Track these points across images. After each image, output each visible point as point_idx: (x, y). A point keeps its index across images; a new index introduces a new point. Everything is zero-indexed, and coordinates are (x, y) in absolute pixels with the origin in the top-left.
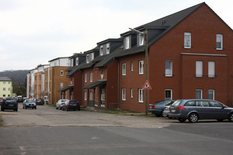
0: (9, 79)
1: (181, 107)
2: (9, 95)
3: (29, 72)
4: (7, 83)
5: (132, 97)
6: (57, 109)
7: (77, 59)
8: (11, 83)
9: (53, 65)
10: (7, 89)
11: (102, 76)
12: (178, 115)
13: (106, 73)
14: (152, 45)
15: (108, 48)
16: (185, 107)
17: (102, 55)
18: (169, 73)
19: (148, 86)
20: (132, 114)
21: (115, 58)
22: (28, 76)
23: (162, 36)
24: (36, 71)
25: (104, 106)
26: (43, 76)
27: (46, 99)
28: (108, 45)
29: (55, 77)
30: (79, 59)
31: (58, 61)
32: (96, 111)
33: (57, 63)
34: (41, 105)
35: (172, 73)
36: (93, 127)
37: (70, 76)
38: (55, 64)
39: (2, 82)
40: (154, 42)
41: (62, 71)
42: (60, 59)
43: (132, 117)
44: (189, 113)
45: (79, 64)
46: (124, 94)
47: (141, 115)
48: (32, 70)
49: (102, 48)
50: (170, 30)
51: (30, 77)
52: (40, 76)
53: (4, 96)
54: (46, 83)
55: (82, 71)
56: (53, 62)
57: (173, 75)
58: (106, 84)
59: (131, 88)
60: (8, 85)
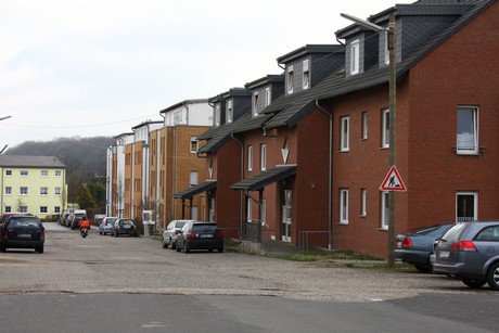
0: (58, 163)
1: (464, 244)
2: (57, 209)
3: (113, 142)
4: (52, 172)
5: (365, 214)
6: (166, 246)
7: (230, 104)
8: (63, 172)
9: (171, 120)
10: (51, 191)
11: (285, 153)
12: (457, 265)
13: (296, 146)
14: (417, 61)
15: (307, 73)
16: (476, 243)
17: (291, 92)
18: (467, 143)
19: (397, 181)
20: (350, 262)
21: (321, 102)
22: (109, 153)
23: (449, 37)
24: (130, 140)
25: (289, 240)
26: (146, 153)
27: (147, 219)
28: (306, 65)
29: (176, 157)
30: (235, 106)
31: (184, 110)
32: (263, 253)
33: (182, 117)
34: (136, 235)
35: (476, 144)
36: (191, 296)
37: (208, 153)
38: (177, 118)
39: (39, 171)
40: (425, 55)
41: (193, 139)
42: (190, 106)
43: (348, 270)
44: (488, 262)
45: (235, 119)
46: (345, 205)
47: (375, 267)
48: (120, 136)
49: (291, 73)
50: (473, 18)
51: (115, 155)
52: (139, 155)
53: (44, 209)
54: (153, 174)
55: (242, 138)
56: (172, 113)
57: (480, 149)
58: (294, 176)
59: (362, 189)
60: (56, 181)
